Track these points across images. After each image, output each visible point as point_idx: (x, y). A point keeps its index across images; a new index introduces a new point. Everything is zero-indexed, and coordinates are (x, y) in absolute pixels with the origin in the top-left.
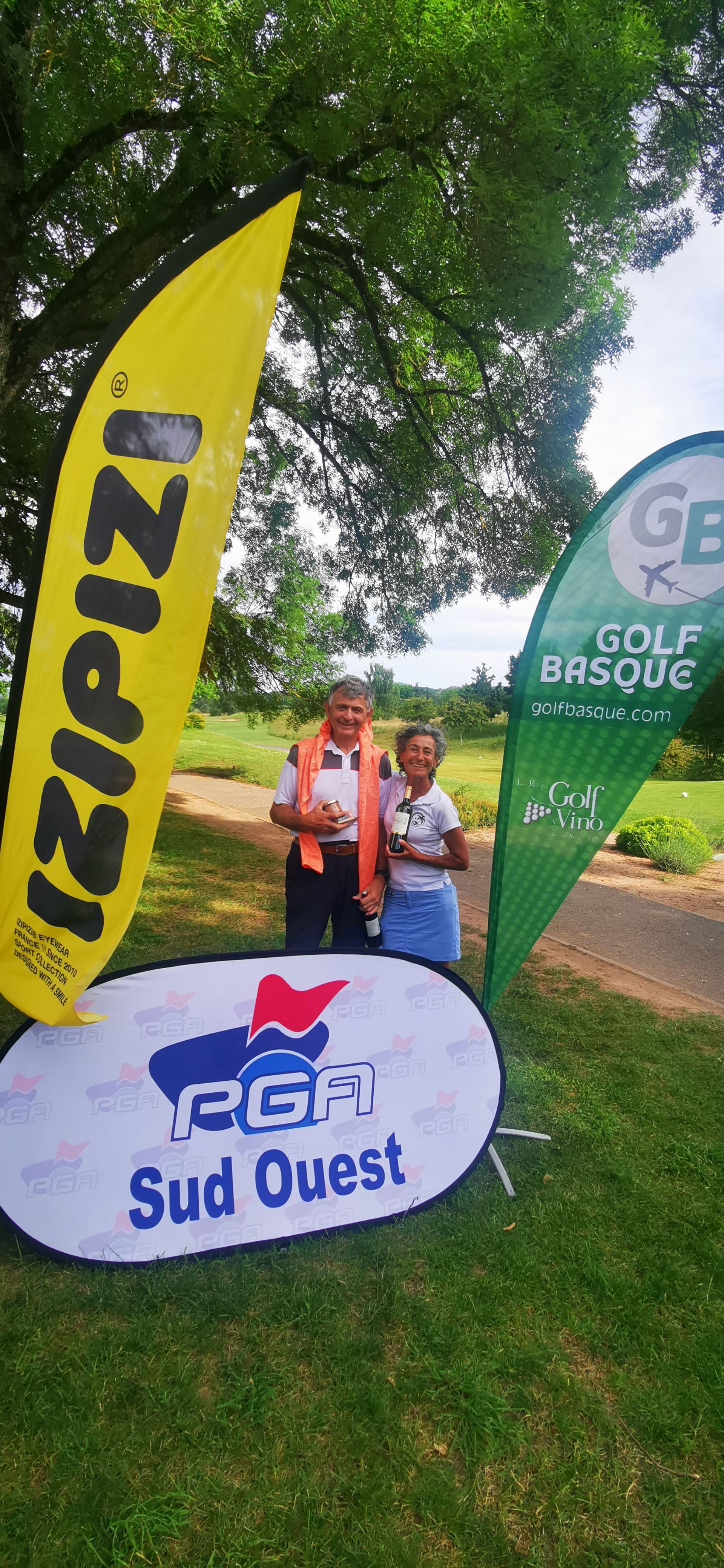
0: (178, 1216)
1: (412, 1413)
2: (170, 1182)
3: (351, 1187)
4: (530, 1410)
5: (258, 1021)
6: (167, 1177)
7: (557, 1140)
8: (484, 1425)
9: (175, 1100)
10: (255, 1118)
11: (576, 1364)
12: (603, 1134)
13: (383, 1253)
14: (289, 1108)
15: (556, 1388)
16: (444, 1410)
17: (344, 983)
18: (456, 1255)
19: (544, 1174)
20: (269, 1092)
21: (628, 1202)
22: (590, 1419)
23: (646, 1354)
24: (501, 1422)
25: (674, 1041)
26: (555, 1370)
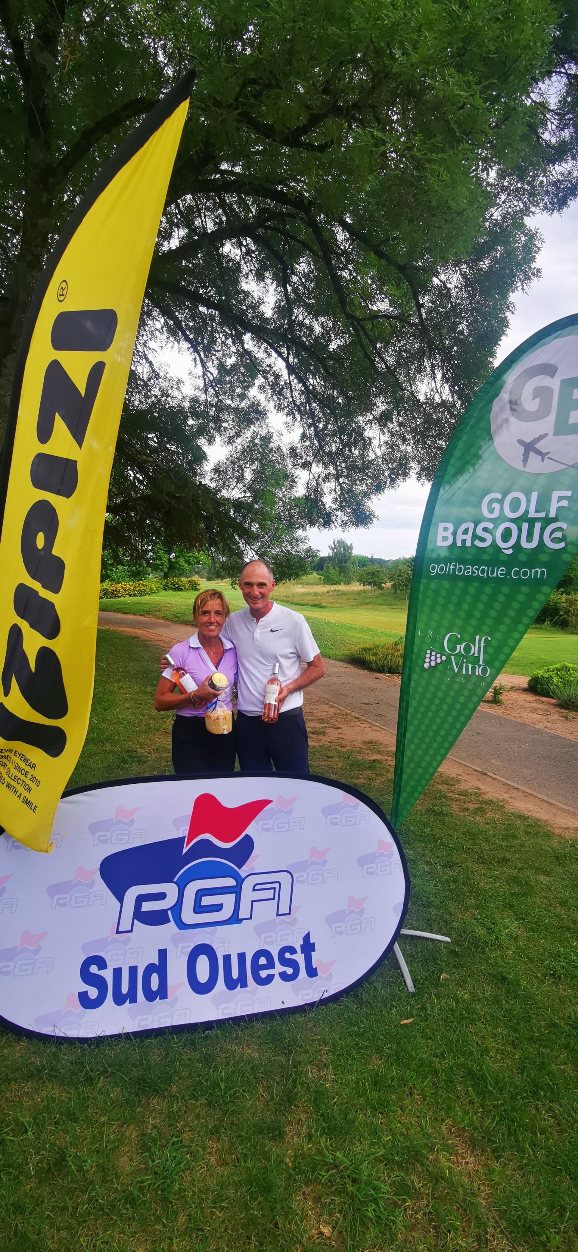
0: (119, 999)
1: (304, 1193)
2: (114, 969)
3: (270, 978)
4: (411, 1198)
5: (193, 833)
6: (111, 965)
7: (455, 942)
8: (367, 1210)
9: (121, 899)
10: (188, 916)
11: (457, 1154)
12: (497, 938)
13: (293, 1040)
14: (218, 908)
15: (436, 1178)
16: (332, 1193)
17: (267, 802)
18: (357, 1044)
19: (441, 973)
20: (201, 893)
21: (515, 1002)
22: (465, 1210)
23: (522, 1150)
24: (382, 1209)
25: (566, 856)
26: (437, 1160)
